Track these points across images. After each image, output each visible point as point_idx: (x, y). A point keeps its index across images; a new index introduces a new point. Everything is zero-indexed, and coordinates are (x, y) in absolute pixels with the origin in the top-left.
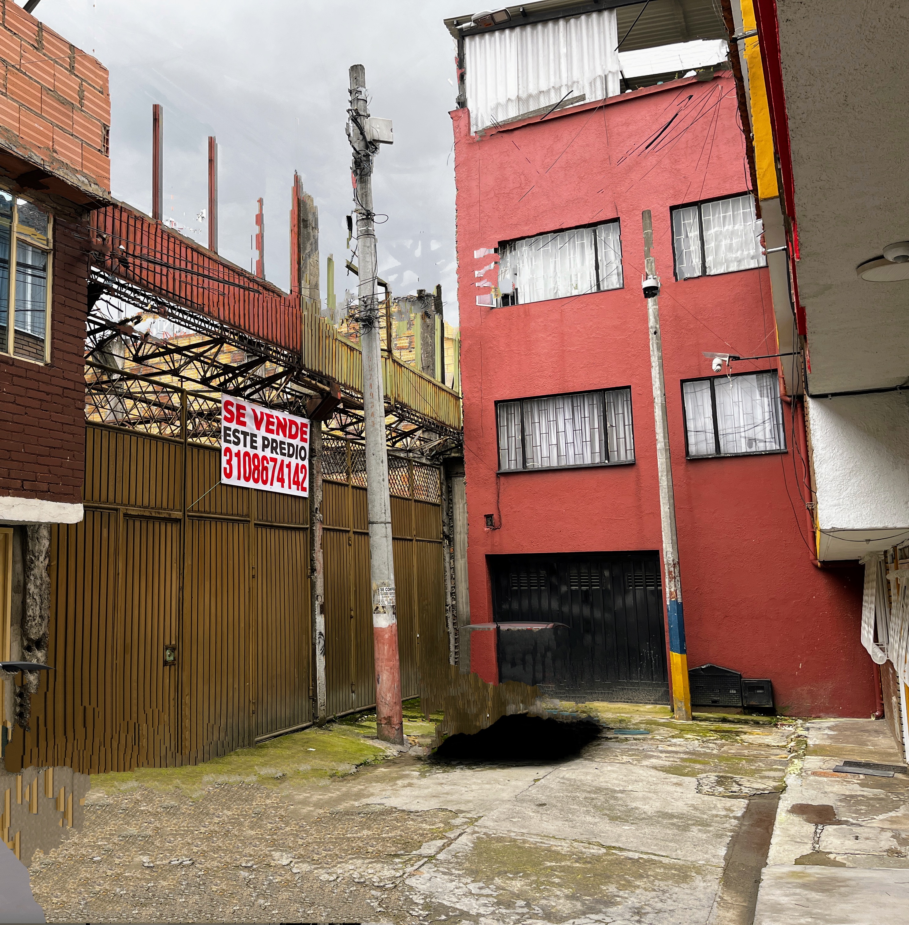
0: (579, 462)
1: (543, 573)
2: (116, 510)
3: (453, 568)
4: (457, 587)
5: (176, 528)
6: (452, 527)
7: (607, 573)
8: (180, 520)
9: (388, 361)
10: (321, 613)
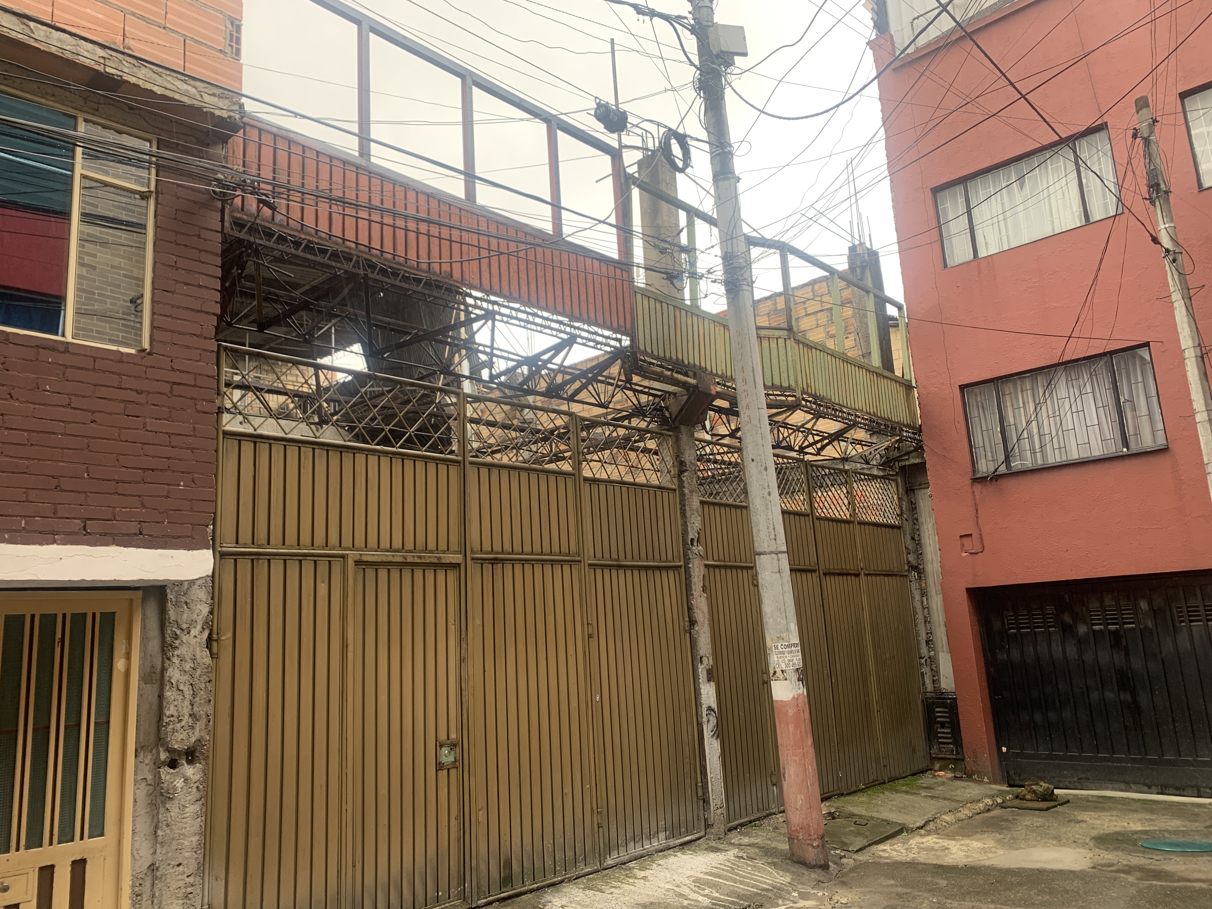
0: (1085, 454)
1: (1050, 609)
2: (343, 557)
3: (926, 608)
4: (934, 632)
5: (452, 575)
6: (920, 555)
7: (1144, 605)
8: (459, 565)
9: (788, 342)
10: (709, 680)
